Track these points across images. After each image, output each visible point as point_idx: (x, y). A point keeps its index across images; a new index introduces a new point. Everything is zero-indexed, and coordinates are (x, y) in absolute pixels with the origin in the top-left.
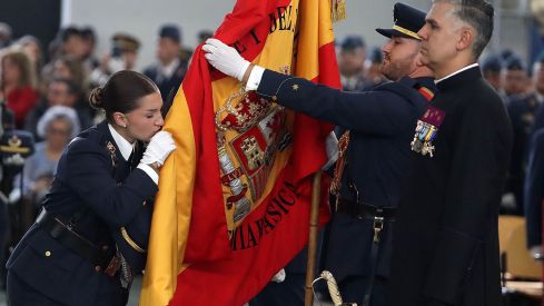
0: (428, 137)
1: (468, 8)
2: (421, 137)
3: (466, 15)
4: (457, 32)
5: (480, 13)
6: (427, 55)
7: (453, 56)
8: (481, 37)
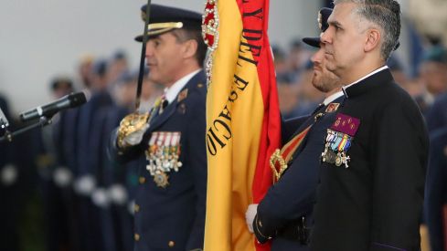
0: (342, 147)
1: (373, 6)
2: (334, 147)
3: (372, 13)
4: (362, 33)
5: (386, 11)
6: (334, 60)
7: (361, 59)
8: (389, 37)
